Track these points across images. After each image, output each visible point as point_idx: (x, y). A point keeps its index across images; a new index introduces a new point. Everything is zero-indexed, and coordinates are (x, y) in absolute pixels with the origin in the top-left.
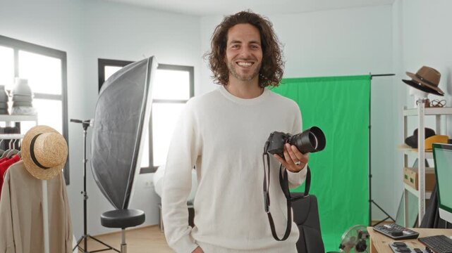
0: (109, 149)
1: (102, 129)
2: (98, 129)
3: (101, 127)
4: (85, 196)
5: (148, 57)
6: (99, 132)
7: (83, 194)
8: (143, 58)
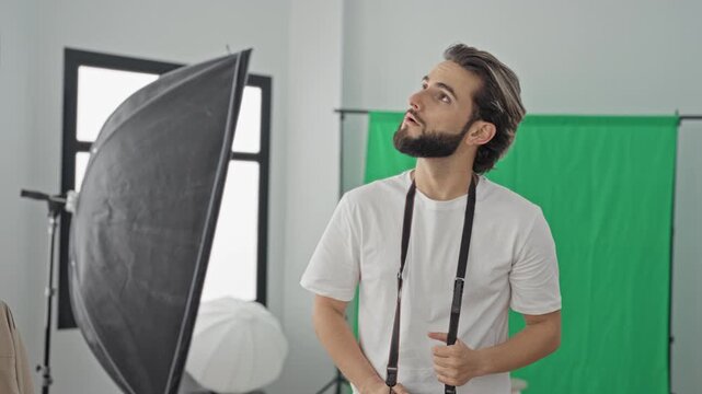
0: (129, 267)
1: (110, 217)
2: (97, 218)
3: (107, 213)
4: (47, 376)
5: (237, 49)
6: (101, 224)
7: (41, 373)
8: (225, 53)
